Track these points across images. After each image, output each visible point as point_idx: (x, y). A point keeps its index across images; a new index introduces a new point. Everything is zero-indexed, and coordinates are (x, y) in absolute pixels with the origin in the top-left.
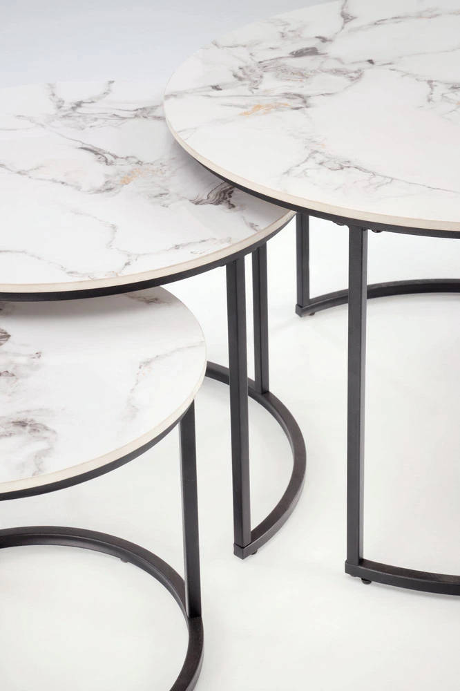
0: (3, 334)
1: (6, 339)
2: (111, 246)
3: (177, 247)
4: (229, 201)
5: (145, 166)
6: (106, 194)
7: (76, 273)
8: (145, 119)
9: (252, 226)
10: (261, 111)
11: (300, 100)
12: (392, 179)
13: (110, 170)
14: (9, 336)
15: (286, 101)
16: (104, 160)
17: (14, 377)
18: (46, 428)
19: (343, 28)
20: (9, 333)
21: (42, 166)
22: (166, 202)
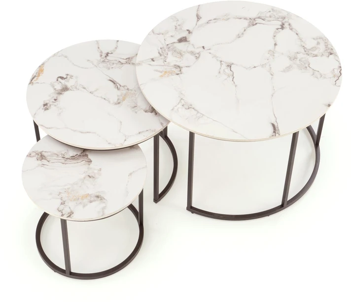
0: (90, 160)
1: (91, 162)
2: (120, 131)
3: (140, 133)
5: (130, 91)
8: (129, 64)
9: (162, 124)
10: (167, 75)
11: (179, 69)
12: (203, 115)
13: (119, 93)
15: (174, 69)
16: (117, 87)
17: (94, 178)
18: (104, 199)
19: (196, 24)
20: (92, 160)
21: (98, 89)
22: (136, 110)
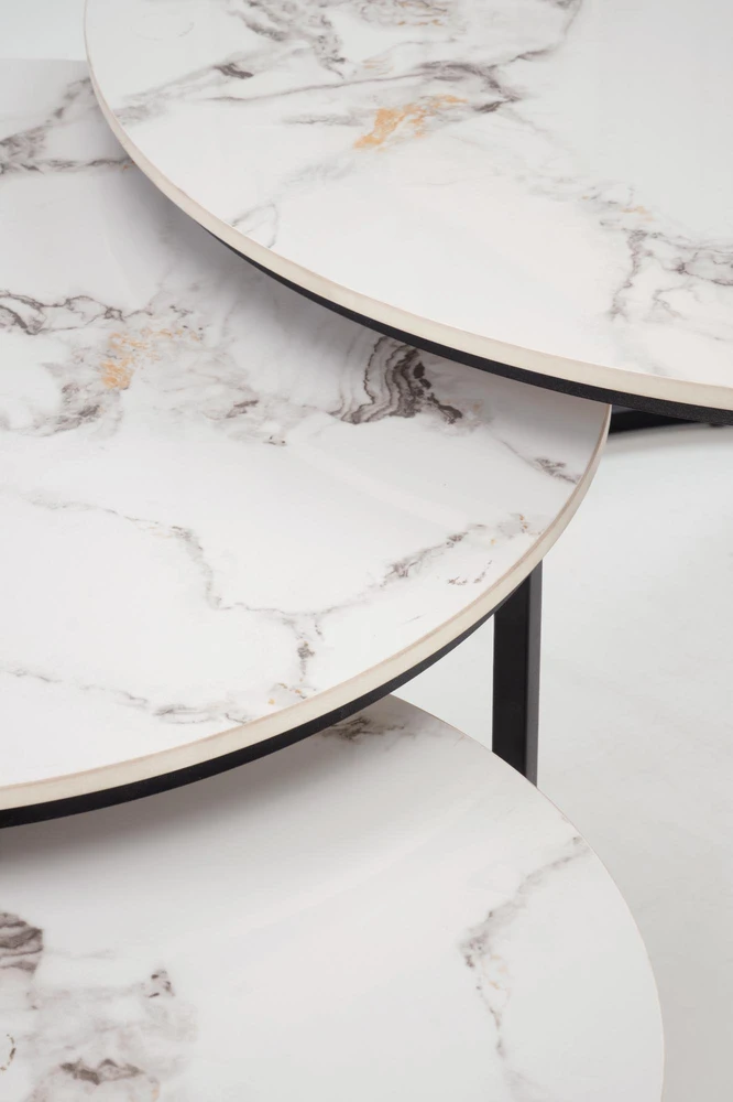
0: (16, 931)
1: (34, 943)
2: (219, 600)
3: (400, 571)
4: (432, 399)
5: (137, 324)
6: (88, 428)
7: (183, 709)
8: (33, 173)
9: (549, 467)
10: (404, 128)
11: (476, 82)
13: (49, 348)
14: (36, 934)
15: (440, 89)
16: (12, 319)
17: (142, 1079)
22: (272, 428)
